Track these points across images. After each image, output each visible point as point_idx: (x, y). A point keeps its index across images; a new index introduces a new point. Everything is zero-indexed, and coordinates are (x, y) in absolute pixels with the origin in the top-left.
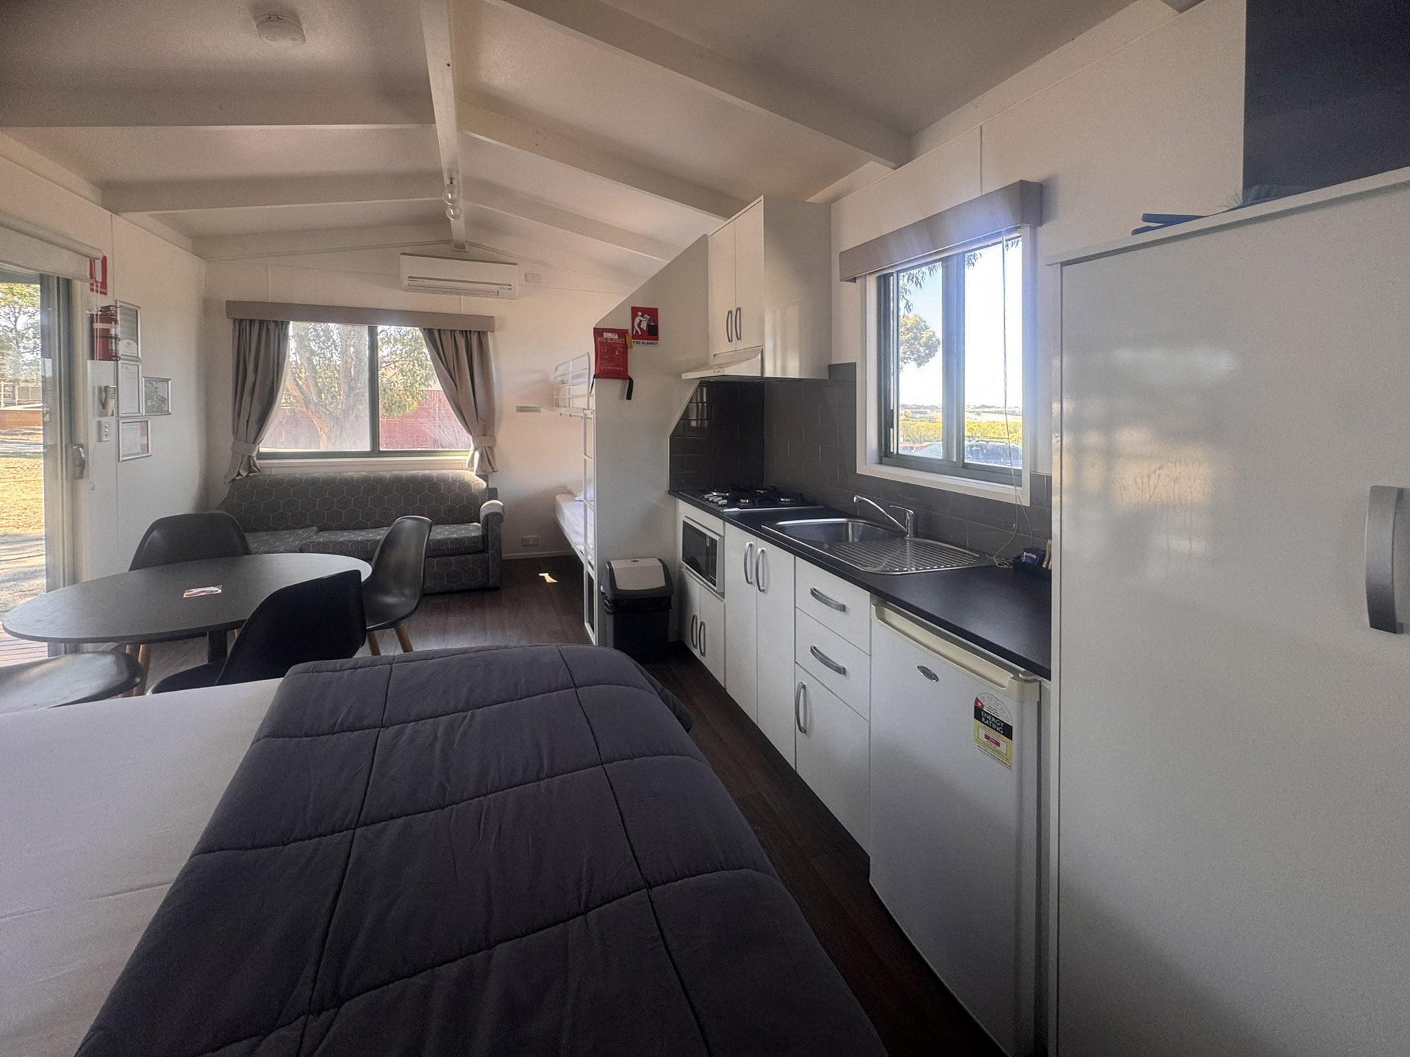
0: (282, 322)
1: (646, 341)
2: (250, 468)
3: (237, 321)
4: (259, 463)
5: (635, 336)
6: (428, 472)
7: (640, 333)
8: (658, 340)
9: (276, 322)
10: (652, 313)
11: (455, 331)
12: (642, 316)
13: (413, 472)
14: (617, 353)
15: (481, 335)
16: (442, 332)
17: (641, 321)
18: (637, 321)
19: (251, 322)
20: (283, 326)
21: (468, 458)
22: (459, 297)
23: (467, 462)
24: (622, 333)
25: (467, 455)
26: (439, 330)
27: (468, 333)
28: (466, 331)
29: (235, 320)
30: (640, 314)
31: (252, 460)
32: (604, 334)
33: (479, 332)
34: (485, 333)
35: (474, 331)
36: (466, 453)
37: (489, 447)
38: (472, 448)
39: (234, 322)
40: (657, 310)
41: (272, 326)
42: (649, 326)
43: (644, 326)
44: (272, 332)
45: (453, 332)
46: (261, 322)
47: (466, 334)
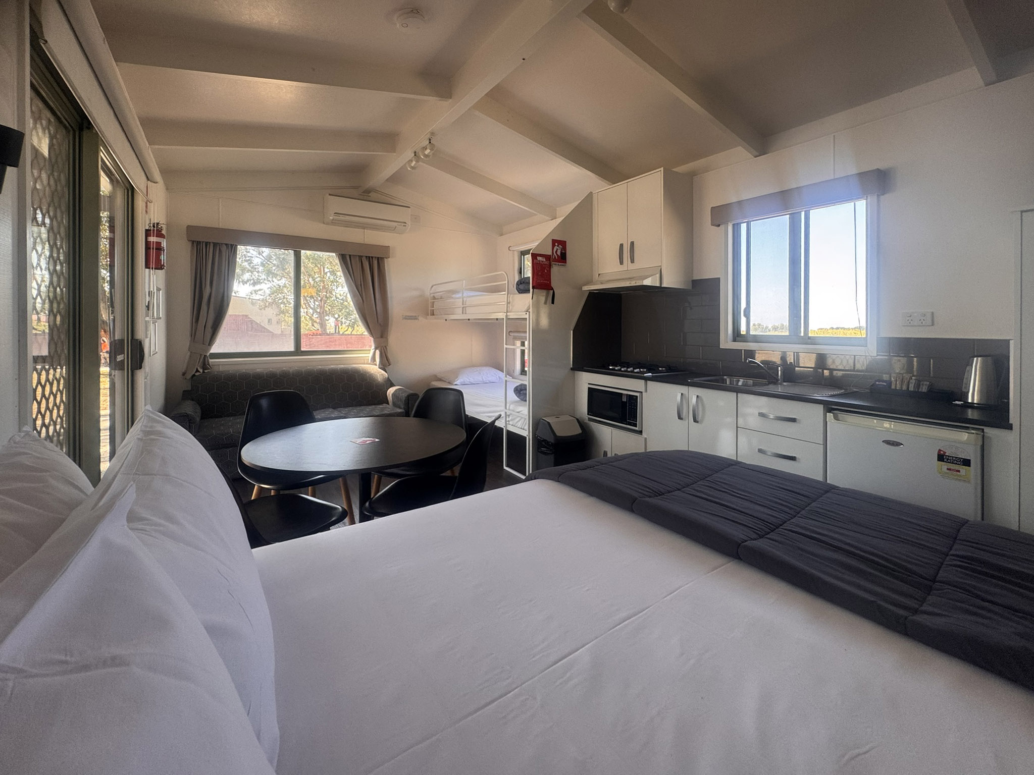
0: (232, 245)
1: (560, 264)
2: (205, 365)
3: (195, 243)
4: (212, 362)
5: (555, 260)
6: (343, 366)
7: (557, 258)
8: (566, 263)
9: (226, 244)
10: (563, 244)
11: (362, 256)
12: (558, 246)
13: (332, 366)
14: (546, 271)
15: (380, 260)
16: (352, 257)
17: (557, 249)
18: (555, 250)
19: (207, 243)
20: (232, 249)
21: (371, 355)
22: (363, 230)
23: (370, 358)
24: (548, 257)
25: (369, 353)
26: (350, 256)
27: (371, 258)
28: (369, 257)
29: (193, 242)
30: (556, 244)
31: (206, 359)
32: (538, 257)
33: (378, 258)
34: (382, 258)
35: (375, 257)
36: (368, 352)
37: (385, 346)
38: (373, 347)
39: (193, 243)
40: (565, 242)
41: (224, 248)
42: (561, 253)
43: (559, 253)
44: (224, 254)
45: (360, 257)
46: (215, 245)
47: (369, 259)
